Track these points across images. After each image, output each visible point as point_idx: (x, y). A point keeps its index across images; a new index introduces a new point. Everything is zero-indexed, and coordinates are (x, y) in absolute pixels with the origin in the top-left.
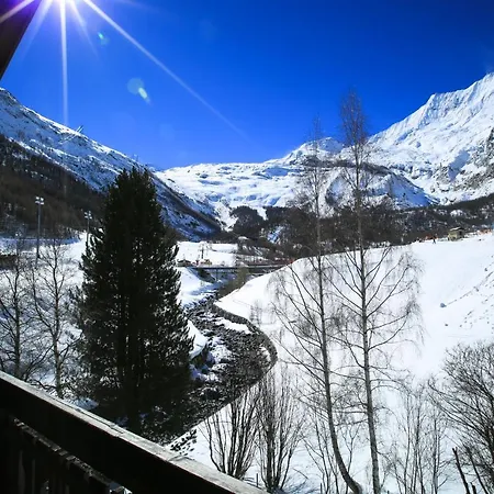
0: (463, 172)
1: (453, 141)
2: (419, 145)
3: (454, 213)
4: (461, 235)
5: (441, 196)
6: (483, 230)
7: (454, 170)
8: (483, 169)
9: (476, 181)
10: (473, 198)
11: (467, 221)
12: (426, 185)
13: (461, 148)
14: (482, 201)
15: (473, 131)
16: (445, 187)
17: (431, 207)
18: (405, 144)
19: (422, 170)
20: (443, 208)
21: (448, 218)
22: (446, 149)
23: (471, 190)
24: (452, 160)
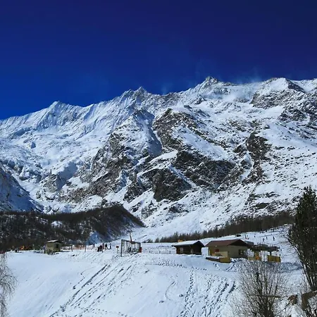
0: (69, 184)
1: (65, 150)
2: (34, 146)
3: (55, 223)
4: (58, 248)
5: (46, 204)
6: (78, 246)
7: (62, 179)
8: (87, 185)
9: (79, 195)
10: (74, 211)
11: (65, 234)
12: (33, 189)
13: (71, 160)
14: (81, 216)
15: (84, 147)
16: (50, 195)
17: (34, 214)
18: (20, 142)
19: (32, 173)
20: (45, 216)
21: (47, 228)
22: (58, 157)
23: (72, 203)
24: (62, 169)
